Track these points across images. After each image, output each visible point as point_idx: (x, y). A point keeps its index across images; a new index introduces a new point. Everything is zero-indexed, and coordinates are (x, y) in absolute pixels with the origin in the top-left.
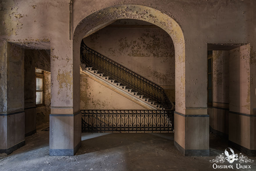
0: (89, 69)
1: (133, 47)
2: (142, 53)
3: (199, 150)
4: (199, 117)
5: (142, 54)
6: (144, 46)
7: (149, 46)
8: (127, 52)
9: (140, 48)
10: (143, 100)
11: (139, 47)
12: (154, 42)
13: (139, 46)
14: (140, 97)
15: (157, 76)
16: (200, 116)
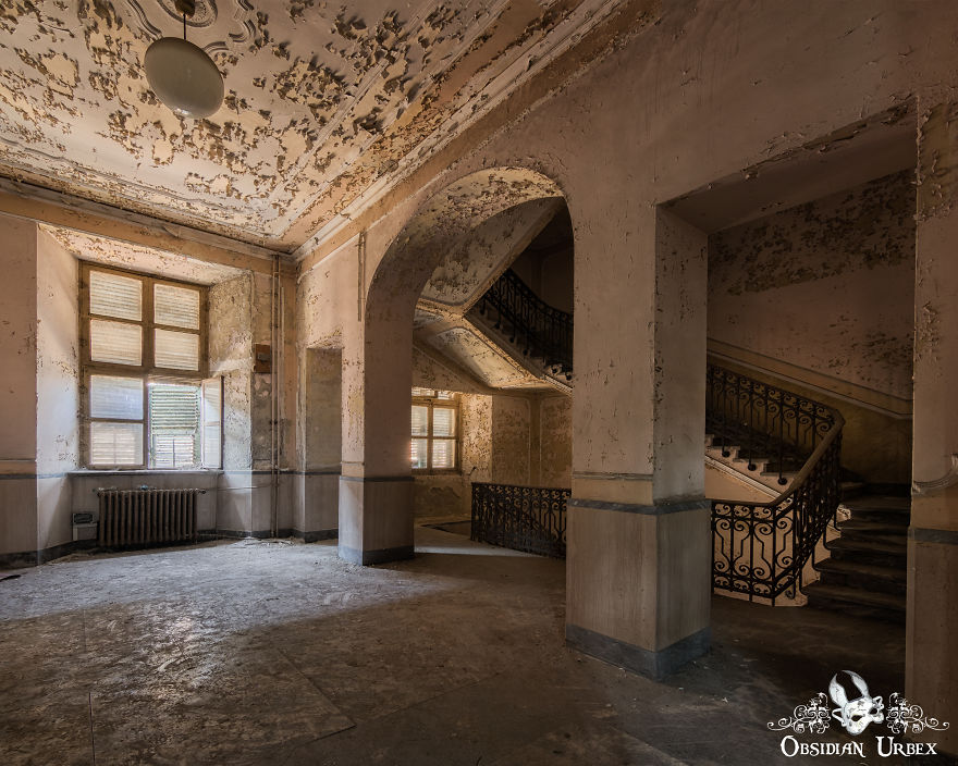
0: (555, 371)
1: (754, 253)
2: (795, 268)
3: (614, 641)
4: (613, 512)
5: (801, 271)
6: (809, 235)
7: (836, 225)
8: (723, 281)
9: (789, 248)
10: (738, 465)
11: (781, 246)
12: (870, 194)
13: (784, 241)
14: (726, 454)
15: (886, 355)
16: (620, 510)
